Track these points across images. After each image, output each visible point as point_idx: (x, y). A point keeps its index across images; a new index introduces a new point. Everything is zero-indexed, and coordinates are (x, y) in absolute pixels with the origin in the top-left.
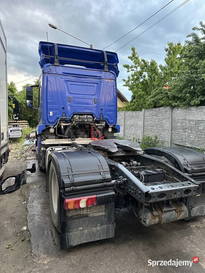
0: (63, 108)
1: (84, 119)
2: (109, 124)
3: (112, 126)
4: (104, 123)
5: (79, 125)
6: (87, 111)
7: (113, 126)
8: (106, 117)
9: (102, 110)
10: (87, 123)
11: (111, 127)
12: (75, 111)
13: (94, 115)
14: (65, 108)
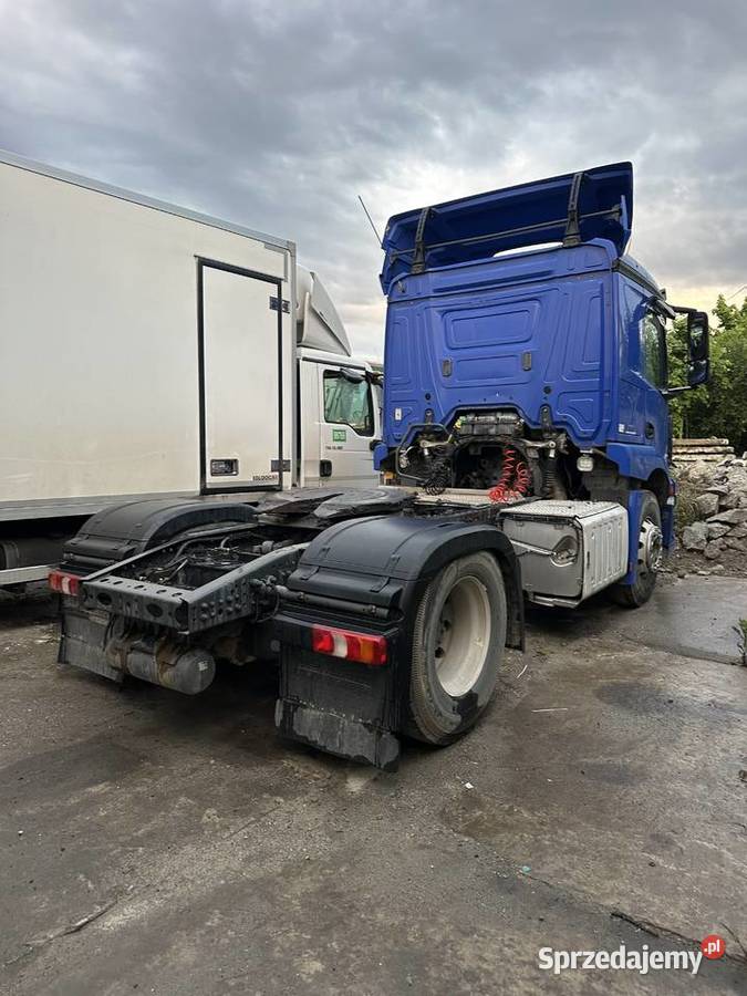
0: (428, 397)
1: (486, 427)
2: (577, 443)
3: (591, 452)
4: (562, 438)
5: (483, 446)
6: (498, 398)
7: (599, 448)
8: (565, 417)
9: (547, 390)
10: (499, 439)
11: (590, 455)
12: (459, 403)
13: (520, 411)
14: (432, 396)
